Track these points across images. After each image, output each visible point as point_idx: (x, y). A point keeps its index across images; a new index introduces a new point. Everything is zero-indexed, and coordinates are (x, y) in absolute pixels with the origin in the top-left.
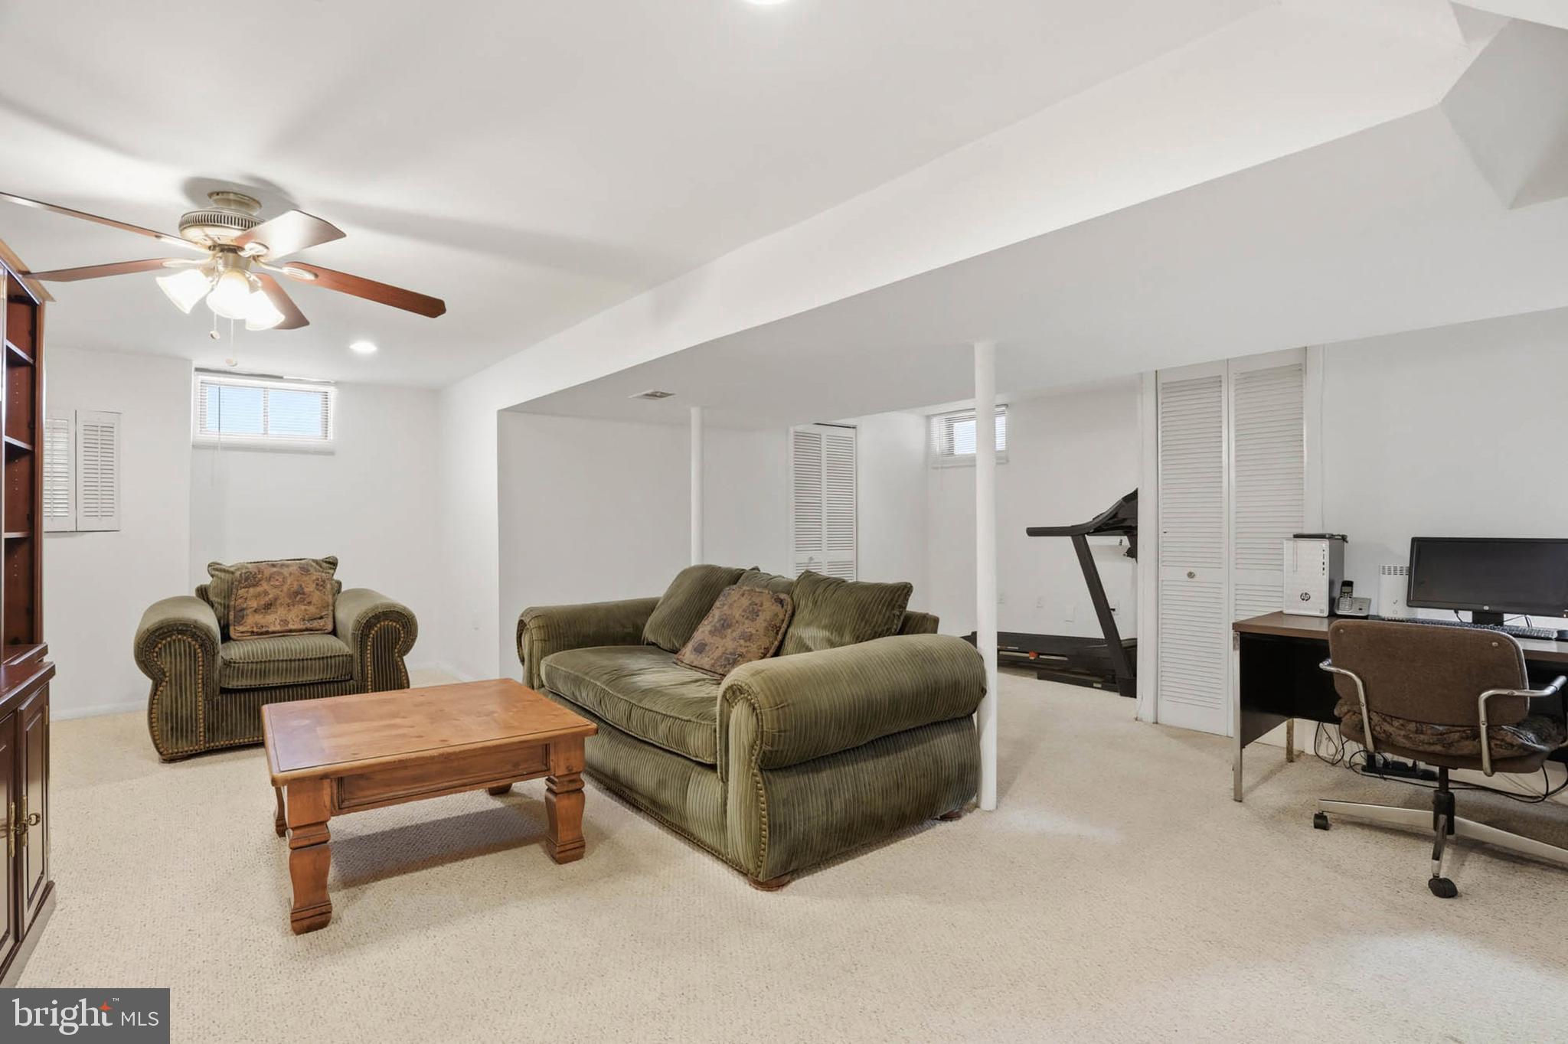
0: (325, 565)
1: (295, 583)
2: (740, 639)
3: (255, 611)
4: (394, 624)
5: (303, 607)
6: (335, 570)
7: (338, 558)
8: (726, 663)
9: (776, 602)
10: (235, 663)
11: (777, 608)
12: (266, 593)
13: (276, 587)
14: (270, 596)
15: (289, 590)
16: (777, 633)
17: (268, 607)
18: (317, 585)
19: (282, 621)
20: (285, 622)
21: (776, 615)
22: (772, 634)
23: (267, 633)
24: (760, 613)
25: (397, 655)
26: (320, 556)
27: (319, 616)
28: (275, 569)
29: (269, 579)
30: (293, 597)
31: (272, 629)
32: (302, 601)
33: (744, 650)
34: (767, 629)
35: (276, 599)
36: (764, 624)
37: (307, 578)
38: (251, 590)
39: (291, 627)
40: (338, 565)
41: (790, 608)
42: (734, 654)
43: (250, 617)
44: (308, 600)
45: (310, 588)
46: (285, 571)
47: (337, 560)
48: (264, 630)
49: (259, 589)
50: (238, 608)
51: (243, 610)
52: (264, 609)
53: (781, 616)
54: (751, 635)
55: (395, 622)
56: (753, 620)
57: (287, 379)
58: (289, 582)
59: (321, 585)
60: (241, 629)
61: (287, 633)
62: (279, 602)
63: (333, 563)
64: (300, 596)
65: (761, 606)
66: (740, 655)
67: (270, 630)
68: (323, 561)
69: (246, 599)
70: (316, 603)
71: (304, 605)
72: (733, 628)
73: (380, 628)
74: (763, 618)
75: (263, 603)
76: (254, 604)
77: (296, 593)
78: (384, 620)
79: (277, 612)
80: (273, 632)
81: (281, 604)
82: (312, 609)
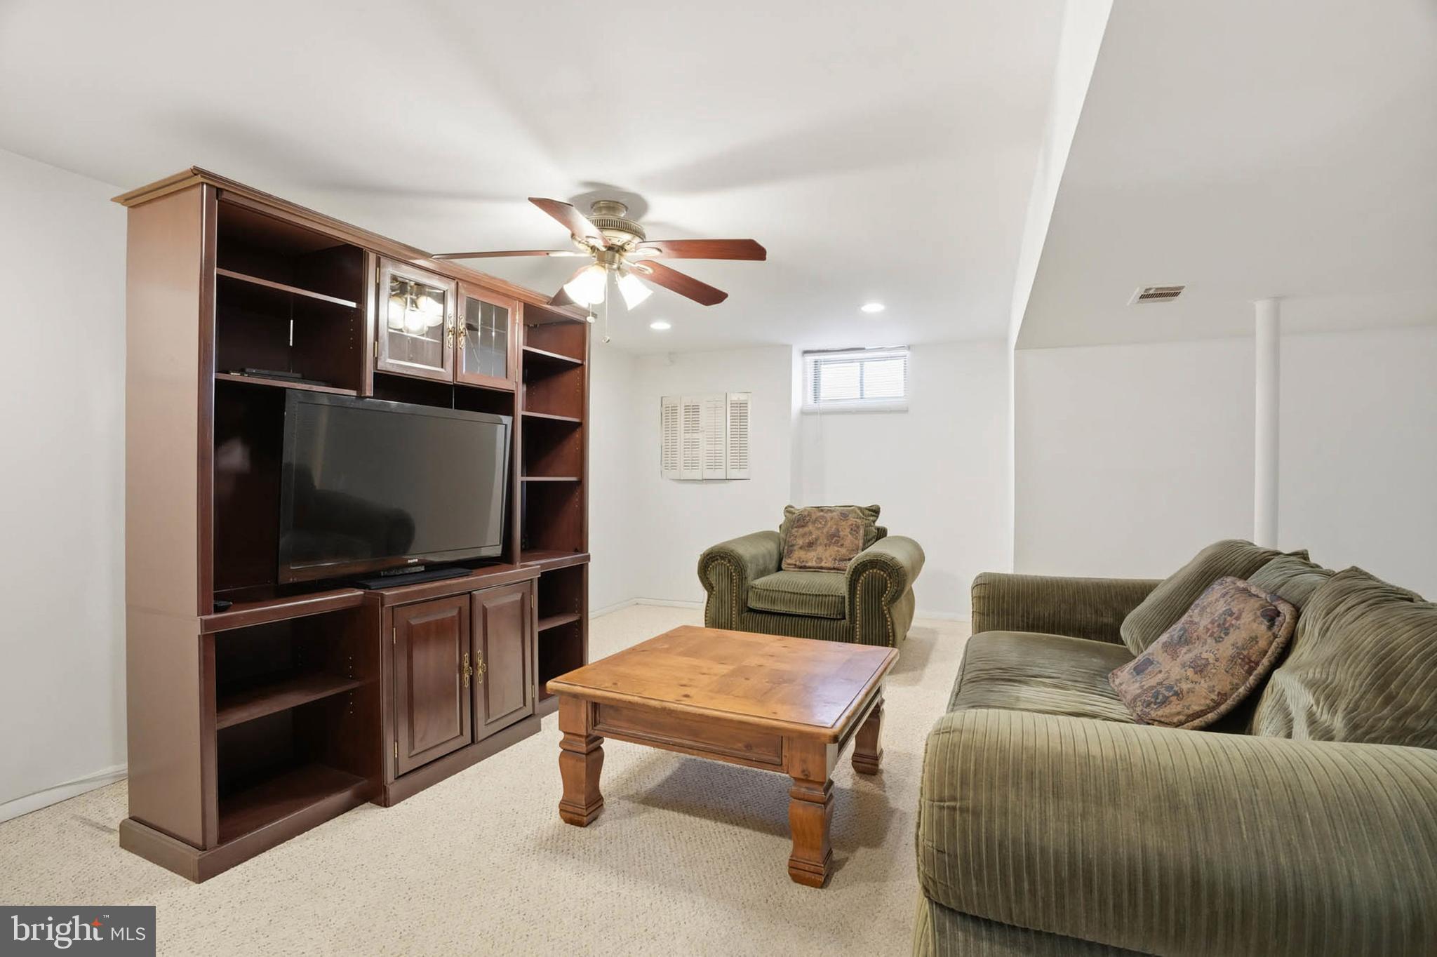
0: (867, 512)
1: (834, 527)
2: (1190, 667)
3: (801, 548)
4: (882, 573)
5: (836, 549)
6: (877, 517)
7: (881, 507)
8: (1153, 700)
9: (1263, 616)
10: (756, 588)
11: (1261, 628)
12: (811, 533)
13: (818, 529)
14: (814, 536)
15: (827, 532)
16: (1249, 672)
17: (811, 545)
18: (852, 529)
19: (818, 558)
20: (820, 559)
21: (1254, 639)
22: (1240, 671)
23: (805, 567)
24: (1232, 630)
25: (883, 603)
26: (865, 504)
27: (848, 558)
28: (822, 513)
29: (814, 522)
30: (829, 538)
31: (809, 564)
32: (837, 542)
33: (1185, 686)
34: (1232, 659)
35: (817, 539)
36: (1230, 651)
37: (844, 523)
38: (801, 530)
39: (823, 564)
40: (881, 514)
41: (1283, 633)
42: (1170, 688)
43: (797, 553)
44: (841, 542)
45: (845, 532)
46: (828, 515)
47: (879, 509)
48: (803, 564)
49: (806, 529)
50: (790, 544)
51: (793, 546)
52: (808, 547)
53: (1262, 644)
54: (1207, 664)
55: (883, 571)
56: (1218, 640)
57: (868, 350)
58: (829, 525)
59: (855, 531)
60: (789, 561)
61: (818, 569)
62: (819, 542)
63: (875, 511)
64: (835, 538)
65: (1237, 618)
66: (1176, 694)
67: (807, 565)
68: (866, 509)
69: (796, 537)
70: (848, 545)
71: (838, 547)
72: (1191, 646)
73: (869, 575)
74: (1231, 641)
75: (807, 541)
76: (800, 542)
77: (833, 536)
78: (872, 568)
79: (816, 550)
80: (810, 568)
81: (821, 544)
82: (843, 551)
